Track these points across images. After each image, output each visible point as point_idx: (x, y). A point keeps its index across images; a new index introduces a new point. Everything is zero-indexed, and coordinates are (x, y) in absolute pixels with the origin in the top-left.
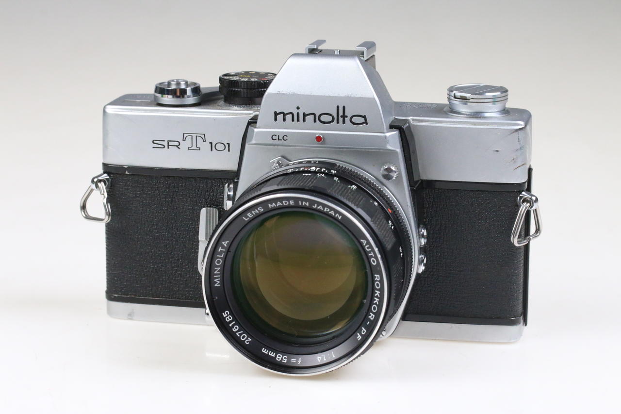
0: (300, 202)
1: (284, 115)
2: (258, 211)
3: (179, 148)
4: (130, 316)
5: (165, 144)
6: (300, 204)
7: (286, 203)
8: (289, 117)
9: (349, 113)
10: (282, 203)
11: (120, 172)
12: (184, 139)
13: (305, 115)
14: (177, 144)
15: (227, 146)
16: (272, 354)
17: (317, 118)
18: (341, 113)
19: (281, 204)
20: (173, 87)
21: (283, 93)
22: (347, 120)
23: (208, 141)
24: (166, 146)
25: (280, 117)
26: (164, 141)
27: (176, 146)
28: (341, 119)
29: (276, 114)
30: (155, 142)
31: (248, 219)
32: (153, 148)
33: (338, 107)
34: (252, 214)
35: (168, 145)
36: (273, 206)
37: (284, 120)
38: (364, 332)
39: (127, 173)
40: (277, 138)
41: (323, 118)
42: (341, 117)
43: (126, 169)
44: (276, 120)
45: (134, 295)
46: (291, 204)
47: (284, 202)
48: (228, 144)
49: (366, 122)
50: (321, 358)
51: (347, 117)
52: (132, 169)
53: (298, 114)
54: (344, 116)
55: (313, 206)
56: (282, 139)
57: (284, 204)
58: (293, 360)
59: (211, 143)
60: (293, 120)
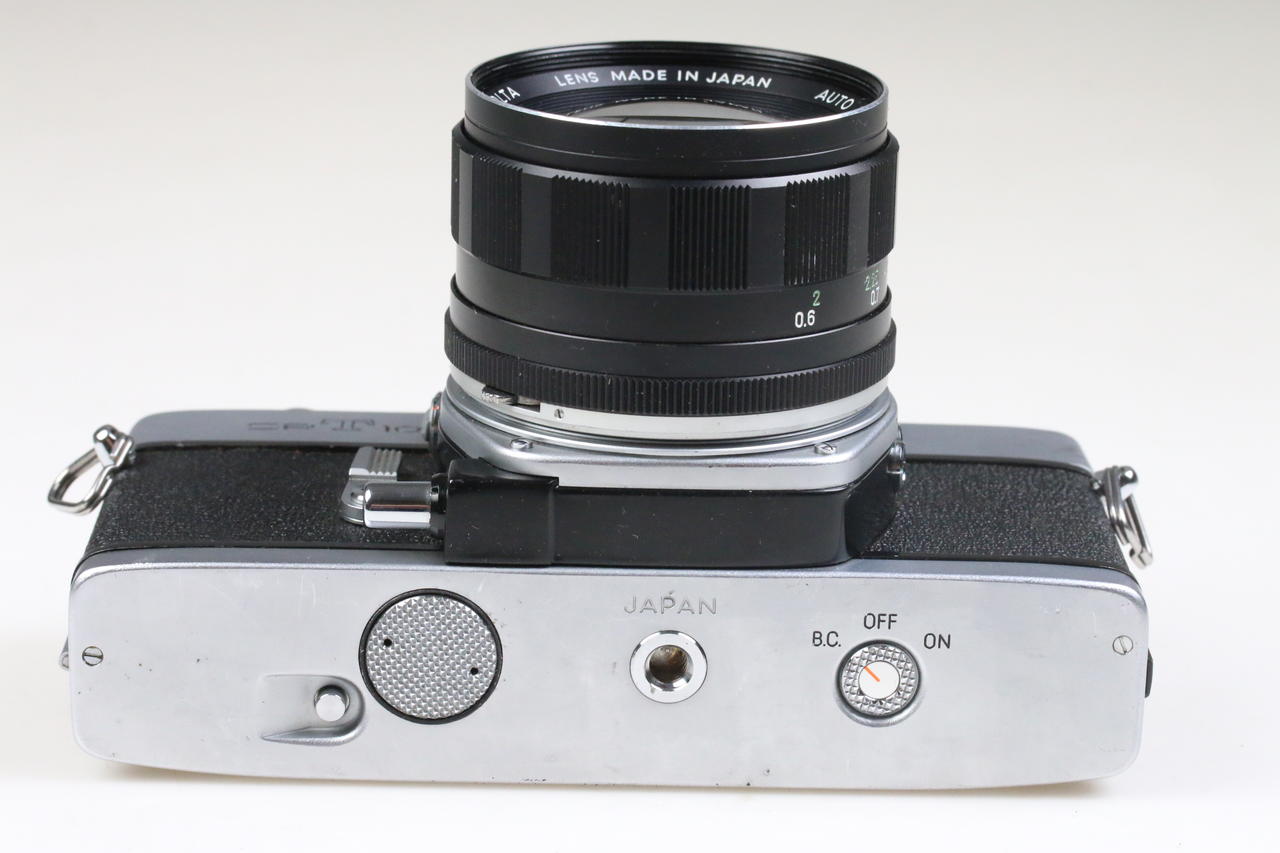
0: (680, 73)
2: (588, 78)
6: (679, 78)
7: (648, 75)
10: (641, 76)
19: (638, 77)
31: (565, 84)
34: (575, 80)
36: (619, 78)
46: (660, 78)
47: (644, 72)
55: (708, 80)
57: (645, 78)
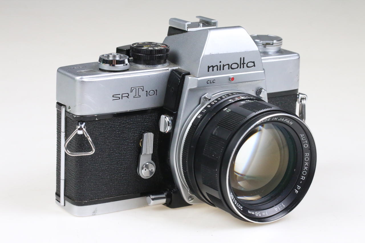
1: (213, 67)
3: (128, 98)
4: (94, 213)
5: (120, 96)
6: (273, 119)
8: (215, 68)
9: (246, 62)
11: (92, 120)
12: (131, 91)
13: (224, 66)
14: (127, 95)
15: (155, 91)
16: (253, 213)
17: (230, 67)
18: (242, 62)
19: (263, 121)
20: (111, 58)
21: (213, 54)
22: (245, 65)
23: (145, 90)
24: (121, 98)
25: (211, 69)
26: (120, 94)
27: (127, 97)
28: (242, 65)
29: (209, 67)
30: (114, 96)
32: (113, 100)
33: (241, 58)
35: (122, 97)
37: (213, 70)
38: (299, 188)
39: (97, 119)
40: (209, 82)
41: (233, 66)
42: (242, 64)
43: (96, 117)
44: (208, 71)
45: (97, 199)
48: (156, 90)
49: (254, 66)
50: (277, 208)
51: (245, 63)
52: (99, 116)
53: (220, 65)
54: (244, 63)
56: (212, 82)
57: (265, 121)
58: (264, 214)
59: (147, 91)
60: (217, 70)
